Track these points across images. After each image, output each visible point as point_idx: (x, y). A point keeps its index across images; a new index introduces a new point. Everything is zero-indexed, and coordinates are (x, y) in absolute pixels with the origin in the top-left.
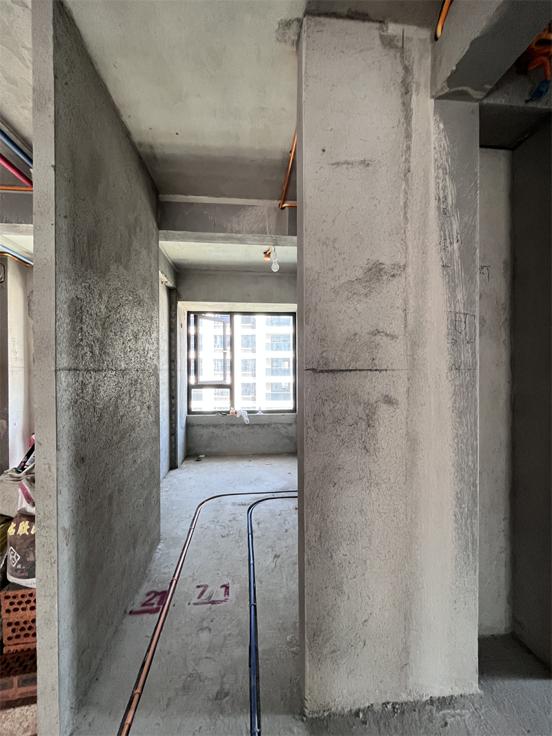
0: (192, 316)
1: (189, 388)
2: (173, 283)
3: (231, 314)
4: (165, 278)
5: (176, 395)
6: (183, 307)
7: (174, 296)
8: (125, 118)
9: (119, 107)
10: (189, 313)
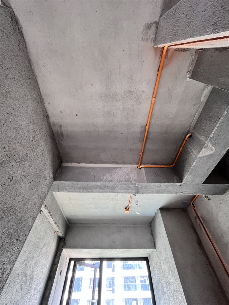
0: (72, 262)
2: (63, 233)
3: (101, 259)
4: (57, 228)
6: (67, 253)
7: (62, 244)
8: (46, 105)
9: (44, 97)
10: (71, 259)
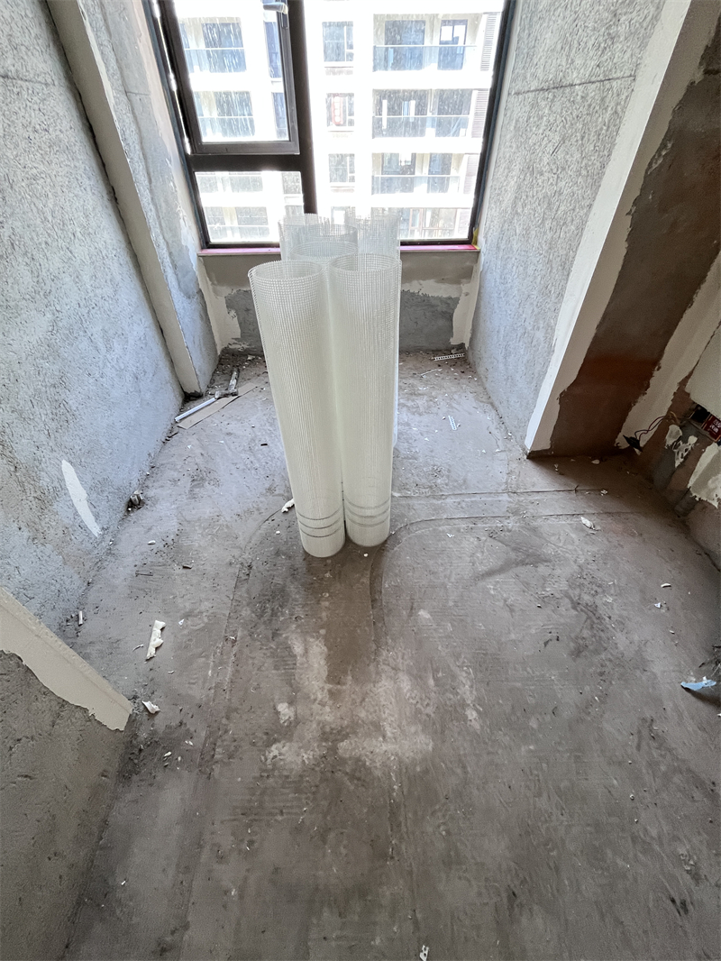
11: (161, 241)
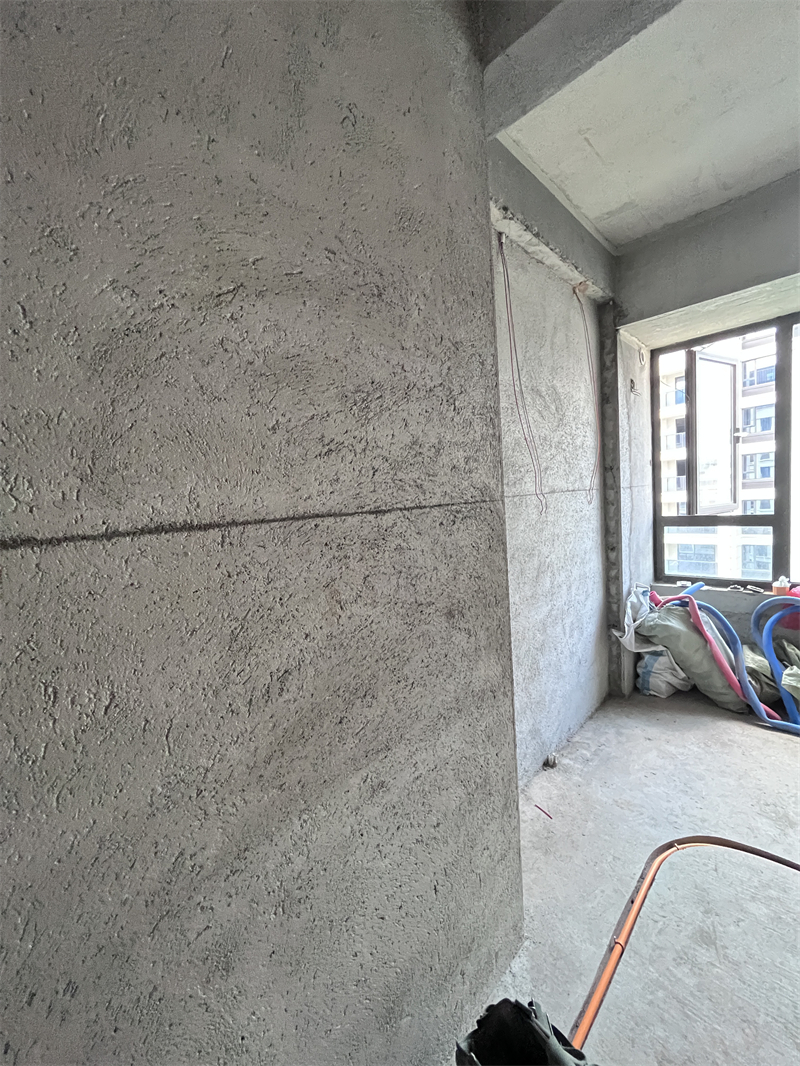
1: (659, 524)
3: (785, 321)
4: (576, 274)
5: (619, 541)
6: (633, 337)
7: (609, 318)
10: (655, 352)
11: (627, 570)
